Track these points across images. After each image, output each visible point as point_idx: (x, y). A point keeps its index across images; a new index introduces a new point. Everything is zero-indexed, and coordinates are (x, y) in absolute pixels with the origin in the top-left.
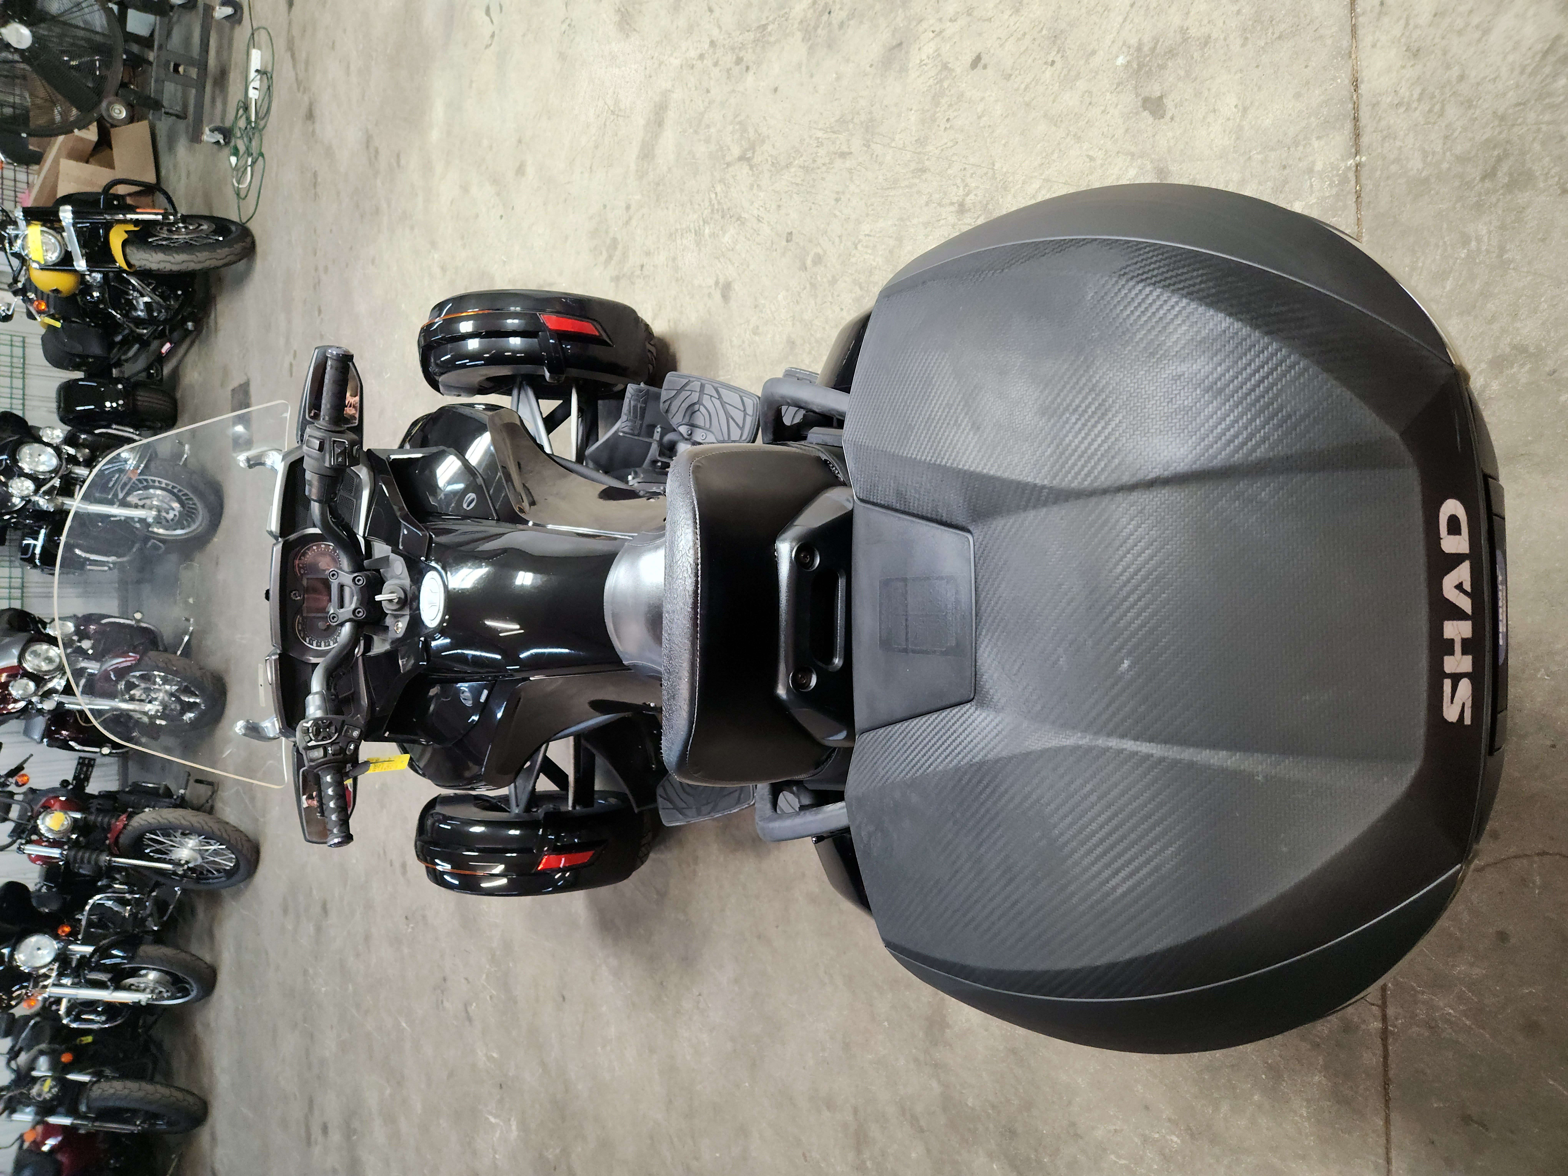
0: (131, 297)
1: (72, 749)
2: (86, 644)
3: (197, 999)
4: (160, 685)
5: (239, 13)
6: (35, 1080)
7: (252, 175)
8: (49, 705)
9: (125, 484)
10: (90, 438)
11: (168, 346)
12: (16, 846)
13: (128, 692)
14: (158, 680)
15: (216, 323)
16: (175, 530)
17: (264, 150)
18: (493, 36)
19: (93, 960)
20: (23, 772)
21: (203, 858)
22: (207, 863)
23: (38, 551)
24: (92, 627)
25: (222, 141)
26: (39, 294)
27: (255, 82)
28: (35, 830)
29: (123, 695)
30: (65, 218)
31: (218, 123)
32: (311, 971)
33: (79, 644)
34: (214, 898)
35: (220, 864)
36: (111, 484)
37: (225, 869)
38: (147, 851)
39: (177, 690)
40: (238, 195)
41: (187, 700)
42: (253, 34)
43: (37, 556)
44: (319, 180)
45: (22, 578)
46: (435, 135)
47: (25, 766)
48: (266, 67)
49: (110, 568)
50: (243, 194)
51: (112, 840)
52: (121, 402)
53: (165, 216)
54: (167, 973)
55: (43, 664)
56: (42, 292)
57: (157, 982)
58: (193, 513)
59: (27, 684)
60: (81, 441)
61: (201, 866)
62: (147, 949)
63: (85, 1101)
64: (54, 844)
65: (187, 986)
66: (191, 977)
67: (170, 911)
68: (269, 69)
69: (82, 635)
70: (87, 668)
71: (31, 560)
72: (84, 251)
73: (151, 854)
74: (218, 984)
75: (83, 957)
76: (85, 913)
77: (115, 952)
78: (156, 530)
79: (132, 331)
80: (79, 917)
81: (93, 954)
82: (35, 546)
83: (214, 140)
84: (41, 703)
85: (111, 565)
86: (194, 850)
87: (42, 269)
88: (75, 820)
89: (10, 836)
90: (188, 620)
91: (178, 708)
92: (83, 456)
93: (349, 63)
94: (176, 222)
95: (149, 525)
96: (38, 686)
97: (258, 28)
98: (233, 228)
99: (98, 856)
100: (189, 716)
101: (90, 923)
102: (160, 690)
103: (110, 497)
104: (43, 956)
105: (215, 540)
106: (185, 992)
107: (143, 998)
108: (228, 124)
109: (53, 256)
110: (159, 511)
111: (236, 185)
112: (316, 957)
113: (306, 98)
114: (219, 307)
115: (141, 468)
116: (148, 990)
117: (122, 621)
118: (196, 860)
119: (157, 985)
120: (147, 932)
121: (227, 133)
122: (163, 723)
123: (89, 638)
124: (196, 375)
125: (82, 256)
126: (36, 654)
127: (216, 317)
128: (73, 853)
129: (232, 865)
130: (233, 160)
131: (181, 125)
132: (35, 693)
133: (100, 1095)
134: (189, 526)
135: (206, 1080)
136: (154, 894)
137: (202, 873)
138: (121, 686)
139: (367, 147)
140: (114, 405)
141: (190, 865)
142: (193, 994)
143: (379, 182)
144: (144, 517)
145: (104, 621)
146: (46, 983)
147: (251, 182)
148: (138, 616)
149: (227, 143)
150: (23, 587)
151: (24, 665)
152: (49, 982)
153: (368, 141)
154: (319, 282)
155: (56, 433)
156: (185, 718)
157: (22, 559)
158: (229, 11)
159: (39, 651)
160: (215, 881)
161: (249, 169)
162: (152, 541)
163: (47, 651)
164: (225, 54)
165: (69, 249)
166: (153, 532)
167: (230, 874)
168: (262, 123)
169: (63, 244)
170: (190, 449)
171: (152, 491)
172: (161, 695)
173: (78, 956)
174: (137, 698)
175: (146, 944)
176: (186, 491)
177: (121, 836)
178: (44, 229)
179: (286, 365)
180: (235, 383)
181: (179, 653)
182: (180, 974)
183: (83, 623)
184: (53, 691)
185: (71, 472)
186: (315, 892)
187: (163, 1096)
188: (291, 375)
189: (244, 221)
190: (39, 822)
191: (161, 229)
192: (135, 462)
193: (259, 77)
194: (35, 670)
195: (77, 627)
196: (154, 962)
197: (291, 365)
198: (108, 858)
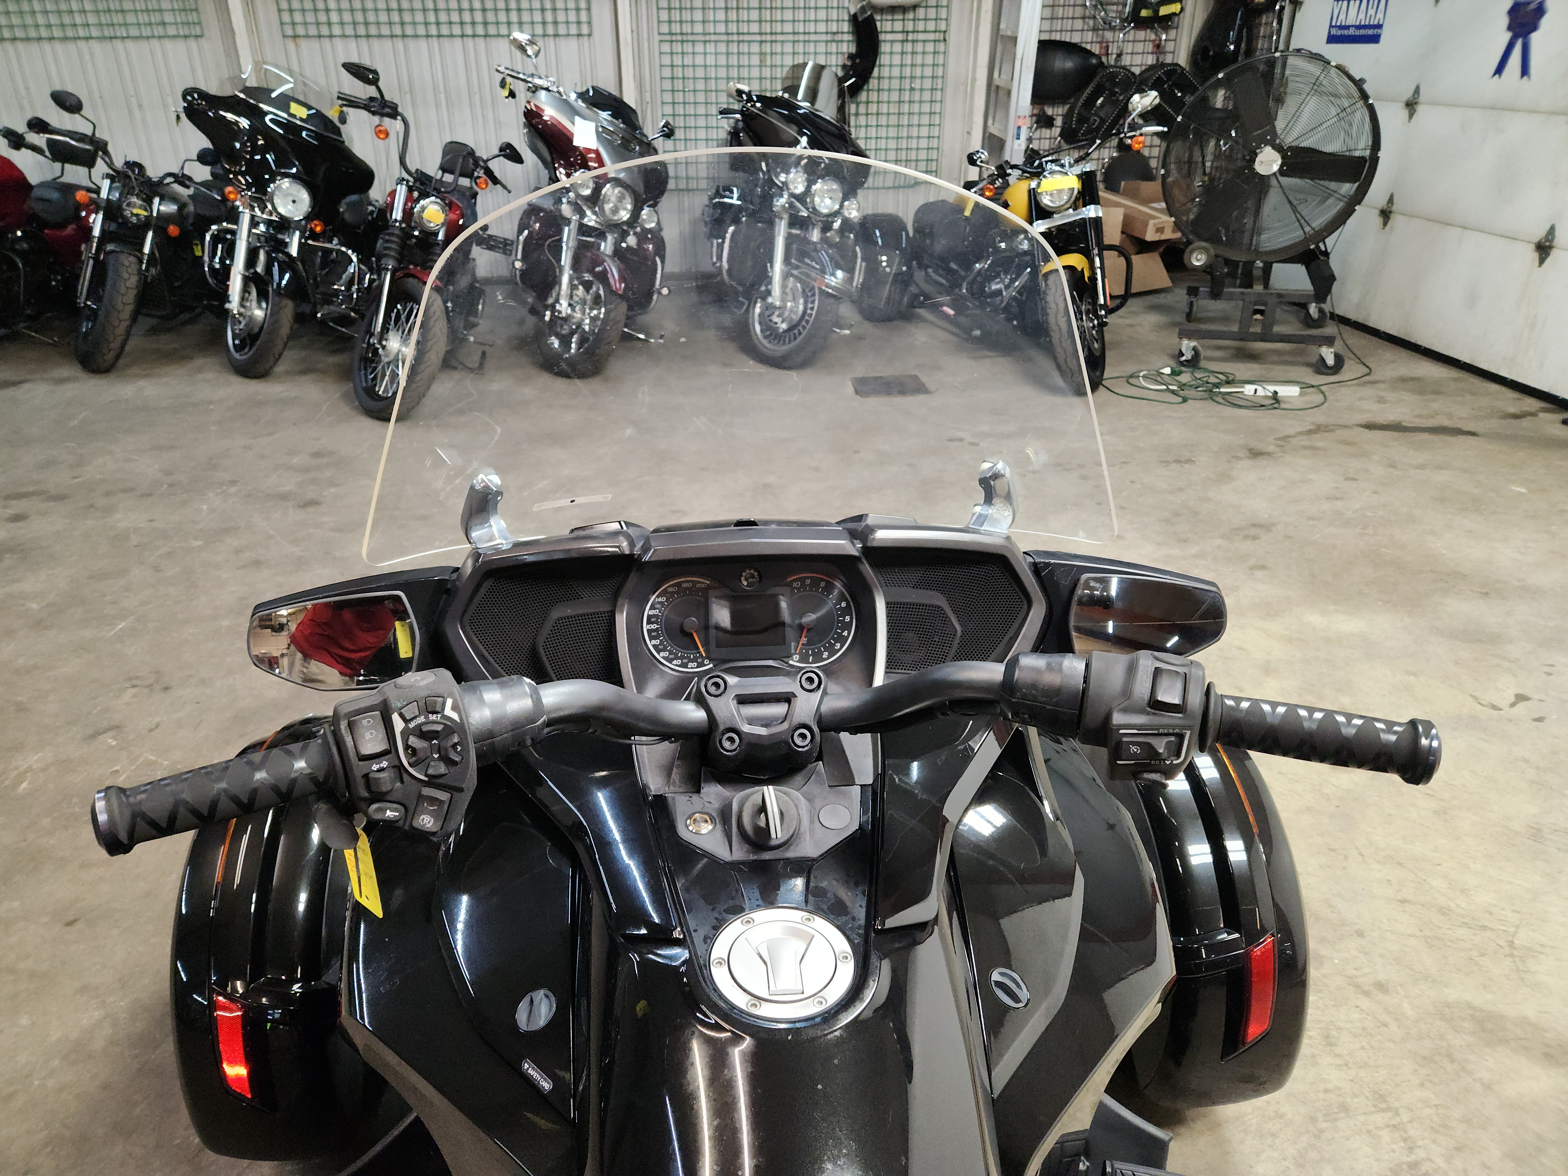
0: (1002, 276)
1: (520, 232)
2: (632, 241)
3: (230, 359)
4: (589, 314)
5: (1330, 371)
6: (149, 201)
7: (1157, 390)
8: (566, 209)
9: (808, 276)
10: (850, 242)
11: (951, 312)
12: (406, 176)
13: (581, 283)
14: (595, 312)
15: (984, 357)
16: (760, 323)
17: (1190, 401)
18: (1495, 707)
19: (280, 255)
20: (490, 182)
21: (389, 363)
22: (383, 367)
23: (726, 200)
24: (651, 246)
25: (1184, 358)
26: (999, 191)
27: (1264, 391)
28: (424, 195)
29: (578, 279)
30: (1089, 210)
31: (1203, 353)
32: (233, 490)
33: (631, 233)
34: (345, 374)
35: (382, 381)
36: (807, 261)
37: (375, 385)
38: (399, 306)
39: (584, 329)
40: (1131, 376)
41: (574, 340)
42: (1313, 386)
43: (722, 200)
44: (1187, 466)
45: (697, 190)
46: (1315, 619)
47: (498, 186)
48: (1284, 402)
49: (714, 264)
50: (1131, 381)
51: (412, 272)
52: (888, 270)
53: (1102, 307)
54: (262, 328)
55: (611, 205)
56: (1002, 194)
57: (251, 318)
58: (779, 342)
59: (588, 187)
60: (847, 234)
61: (380, 361)
62: (288, 308)
63: (118, 250)
64: (408, 214)
65: (246, 350)
66: (254, 354)
67: (340, 328)
68: (1283, 406)
69: (642, 237)
70: (605, 241)
71: (718, 194)
72: (1053, 229)
73: (395, 310)
74: (247, 381)
75: (286, 245)
76: (338, 247)
77: (287, 276)
78: (758, 305)
79: (964, 279)
80: (336, 241)
81: (289, 255)
82: (732, 198)
83: (1184, 350)
84: (569, 202)
85: (718, 265)
86: (398, 354)
87: (1030, 191)
88: (436, 234)
89: (417, 170)
90: (662, 337)
91: (564, 332)
92: (832, 237)
93: (1341, 499)
94: (1097, 317)
95: (764, 299)
96: (587, 199)
97: (1322, 392)
98: (1098, 373)
99: (394, 257)
100: (556, 343)
101: (327, 252)
102: (584, 313)
103: (793, 261)
104: (285, 206)
105: (751, 362)
106: (238, 348)
107: (234, 305)
108: (1203, 364)
109: (1046, 201)
110: (779, 308)
111: (1141, 374)
112: (249, 496)
113: (1271, 448)
114: (1002, 360)
115: (827, 290)
116: (242, 310)
117: (659, 276)
118: (386, 356)
119: (247, 319)
120: (315, 306)
121: (1194, 363)
122: (547, 318)
123: (639, 243)
124: (923, 339)
125: (1049, 229)
126: (621, 199)
127: (992, 357)
128: (397, 232)
129: (380, 393)
130: (1167, 371)
131: (1181, 318)
132: (578, 195)
133: (123, 265)
134: (765, 337)
135: (135, 370)
136: (353, 314)
137: (372, 361)
138: (587, 277)
139: (1254, 525)
140: (884, 264)
141: (380, 351)
142: (237, 356)
143: (1219, 541)
144: (773, 294)
145: (658, 260)
146: (257, 209)
147: (1150, 389)
148: (665, 291)
149: (1182, 364)
150: (689, 190)
151: (608, 186)
152: (258, 212)
153: (1266, 527)
154: (1067, 470)
155: (853, 212)
156: (553, 338)
157: (718, 186)
158: (1330, 361)
159: (624, 201)
160: (363, 376)
161: (1165, 387)
162: (747, 302)
163: (625, 209)
164: (1275, 358)
165: (1055, 216)
166: (756, 303)
167: (371, 392)
168: (1219, 399)
169: (1059, 210)
170: (845, 335)
171: (801, 301)
172: (578, 315)
173: (288, 240)
174: (575, 292)
175: (297, 306)
176: (804, 333)
177: (416, 280)
178: (1076, 192)
179: (959, 434)
180: (924, 379)
181: (626, 330)
182: (258, 342)
183: (656, 237)
184: (582, 215)
185: (814, 225)
186: (333, 490)
187: (115, 328)
188: (950, 440)
189: (1104, 382)
190: (433, 198)
191: (1089, 303)
192: (833, 284)
193: (1271, 395)
194: (605, 196)
195: (650, 231)
196: (273, 315)
197: (961, 440)
198: (390, 267)
